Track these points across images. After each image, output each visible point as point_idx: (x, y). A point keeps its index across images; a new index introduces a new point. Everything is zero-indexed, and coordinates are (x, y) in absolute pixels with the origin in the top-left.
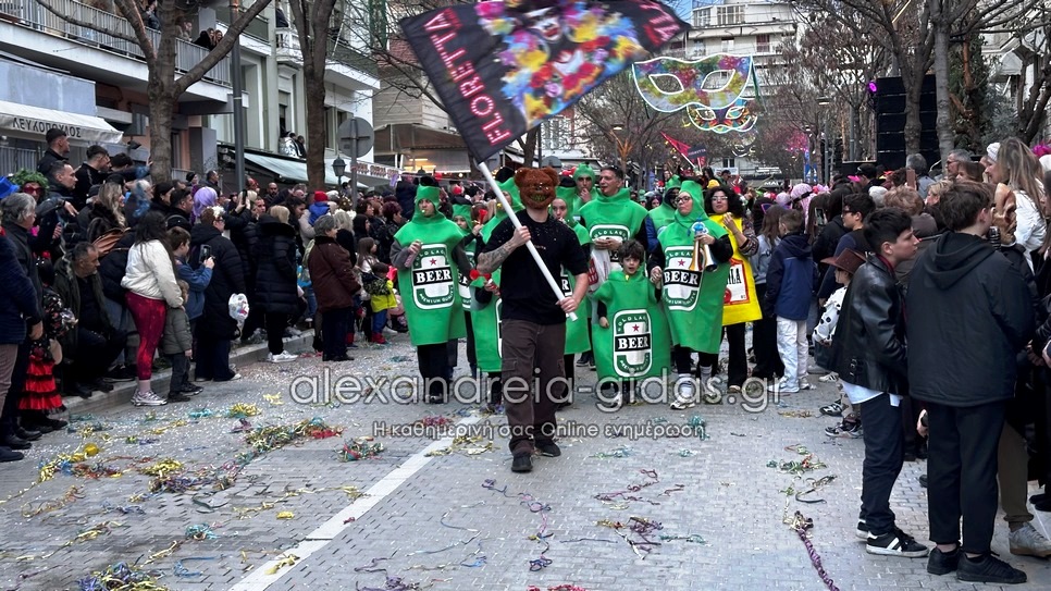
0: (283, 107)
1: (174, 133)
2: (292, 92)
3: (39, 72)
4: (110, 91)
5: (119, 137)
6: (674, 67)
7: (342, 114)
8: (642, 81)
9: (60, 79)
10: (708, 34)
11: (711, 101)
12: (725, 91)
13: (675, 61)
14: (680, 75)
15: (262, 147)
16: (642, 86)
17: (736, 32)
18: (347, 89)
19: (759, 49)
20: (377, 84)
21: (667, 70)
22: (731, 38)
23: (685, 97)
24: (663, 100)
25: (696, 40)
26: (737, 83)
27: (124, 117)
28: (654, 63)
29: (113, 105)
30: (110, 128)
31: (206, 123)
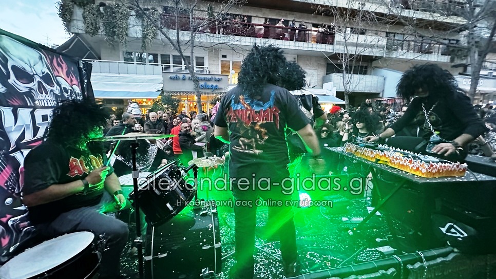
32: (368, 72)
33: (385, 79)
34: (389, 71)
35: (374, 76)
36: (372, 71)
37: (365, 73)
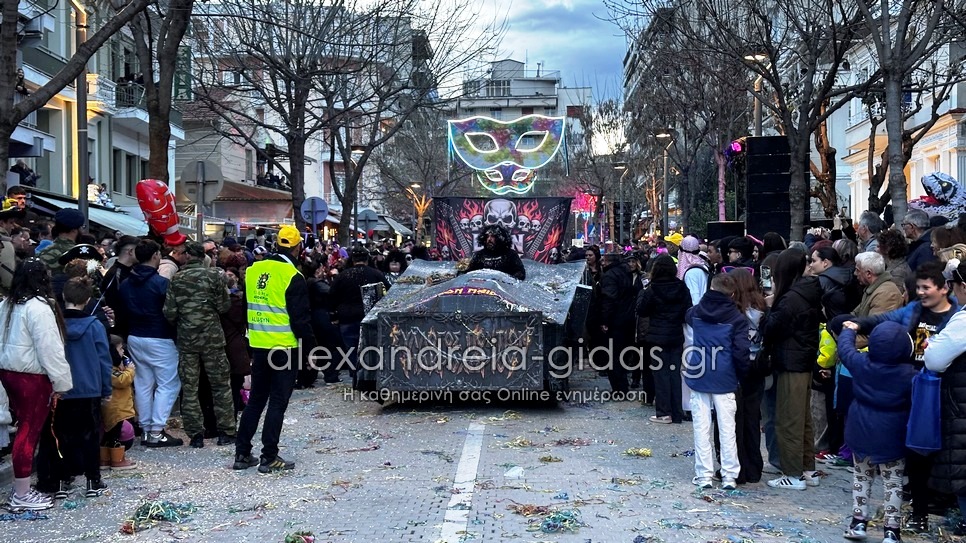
2: (96, 138)
6: (489, 126)
8: (457, 139)
11: (525, 160)
12: (539, 151)
13: (490, 122)
14: (495, 134)
15: (65, 193)
16: (459, 143)
20: (182, 135)
21: (482, 129)
23: (499, 156)
24: (479, 158)
26: (551, 144)
28: (470, 122)
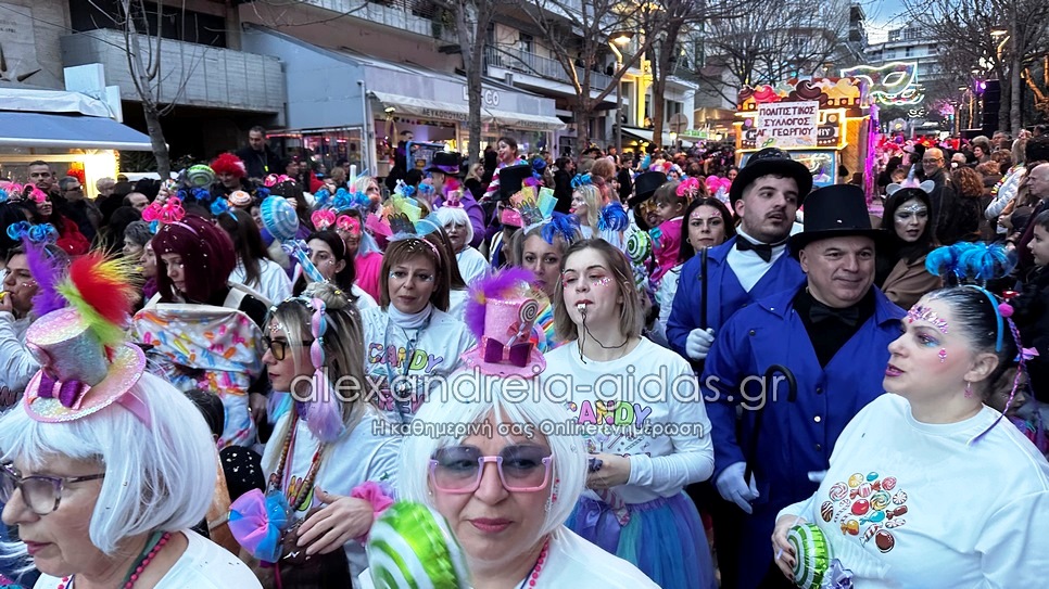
0: (647, 103)
1: (591, 121)
3: (530, 97)
4: (562, 101)
5: (565, 127)
7: (678, 105)
9: (539, 100)
10: (897, 45)
17: (916, 43)
18: (680, 90)
19: (930, 53)
20: (698, 86)
22: (913, 47)
25: (889, 49)
27: (568, 114)
29: (564, 109)
30: (562, 123)
31: (608, 114)
32: (231, 39)
33: (283, 68)
34: (293, 45)
35: (249, 55)
36: (243, 38)
37: (222, 43)
